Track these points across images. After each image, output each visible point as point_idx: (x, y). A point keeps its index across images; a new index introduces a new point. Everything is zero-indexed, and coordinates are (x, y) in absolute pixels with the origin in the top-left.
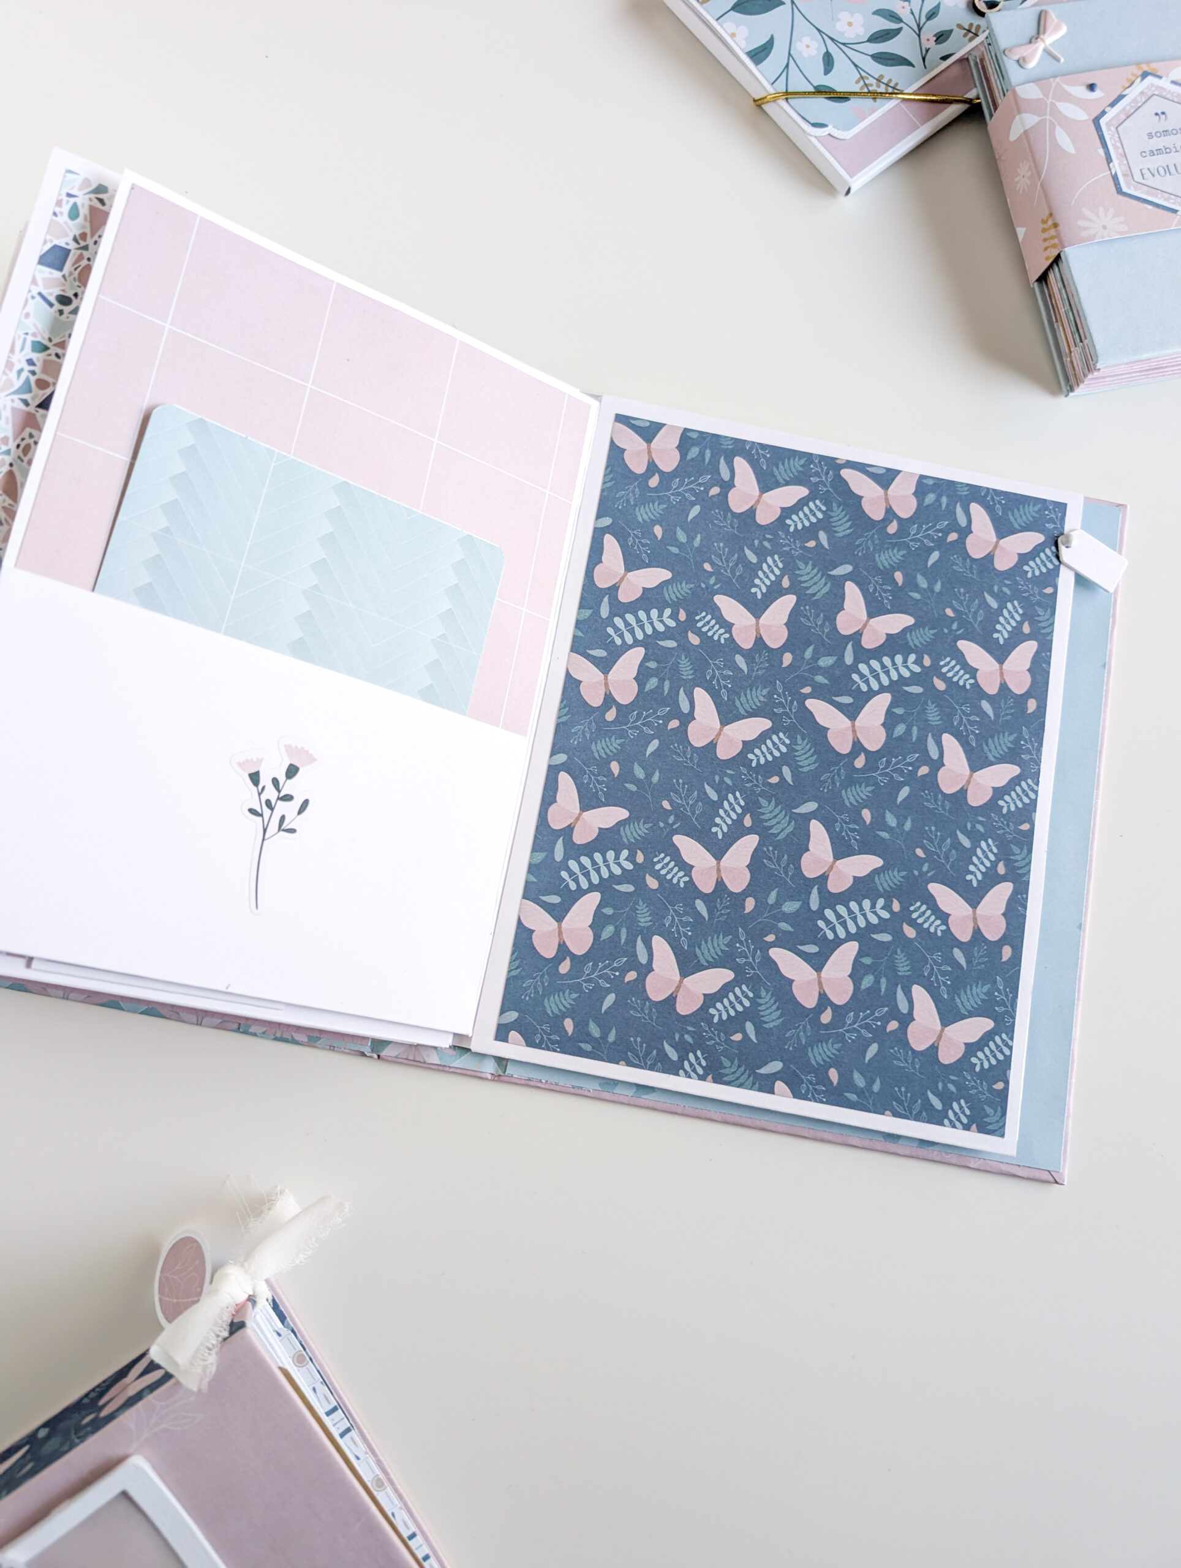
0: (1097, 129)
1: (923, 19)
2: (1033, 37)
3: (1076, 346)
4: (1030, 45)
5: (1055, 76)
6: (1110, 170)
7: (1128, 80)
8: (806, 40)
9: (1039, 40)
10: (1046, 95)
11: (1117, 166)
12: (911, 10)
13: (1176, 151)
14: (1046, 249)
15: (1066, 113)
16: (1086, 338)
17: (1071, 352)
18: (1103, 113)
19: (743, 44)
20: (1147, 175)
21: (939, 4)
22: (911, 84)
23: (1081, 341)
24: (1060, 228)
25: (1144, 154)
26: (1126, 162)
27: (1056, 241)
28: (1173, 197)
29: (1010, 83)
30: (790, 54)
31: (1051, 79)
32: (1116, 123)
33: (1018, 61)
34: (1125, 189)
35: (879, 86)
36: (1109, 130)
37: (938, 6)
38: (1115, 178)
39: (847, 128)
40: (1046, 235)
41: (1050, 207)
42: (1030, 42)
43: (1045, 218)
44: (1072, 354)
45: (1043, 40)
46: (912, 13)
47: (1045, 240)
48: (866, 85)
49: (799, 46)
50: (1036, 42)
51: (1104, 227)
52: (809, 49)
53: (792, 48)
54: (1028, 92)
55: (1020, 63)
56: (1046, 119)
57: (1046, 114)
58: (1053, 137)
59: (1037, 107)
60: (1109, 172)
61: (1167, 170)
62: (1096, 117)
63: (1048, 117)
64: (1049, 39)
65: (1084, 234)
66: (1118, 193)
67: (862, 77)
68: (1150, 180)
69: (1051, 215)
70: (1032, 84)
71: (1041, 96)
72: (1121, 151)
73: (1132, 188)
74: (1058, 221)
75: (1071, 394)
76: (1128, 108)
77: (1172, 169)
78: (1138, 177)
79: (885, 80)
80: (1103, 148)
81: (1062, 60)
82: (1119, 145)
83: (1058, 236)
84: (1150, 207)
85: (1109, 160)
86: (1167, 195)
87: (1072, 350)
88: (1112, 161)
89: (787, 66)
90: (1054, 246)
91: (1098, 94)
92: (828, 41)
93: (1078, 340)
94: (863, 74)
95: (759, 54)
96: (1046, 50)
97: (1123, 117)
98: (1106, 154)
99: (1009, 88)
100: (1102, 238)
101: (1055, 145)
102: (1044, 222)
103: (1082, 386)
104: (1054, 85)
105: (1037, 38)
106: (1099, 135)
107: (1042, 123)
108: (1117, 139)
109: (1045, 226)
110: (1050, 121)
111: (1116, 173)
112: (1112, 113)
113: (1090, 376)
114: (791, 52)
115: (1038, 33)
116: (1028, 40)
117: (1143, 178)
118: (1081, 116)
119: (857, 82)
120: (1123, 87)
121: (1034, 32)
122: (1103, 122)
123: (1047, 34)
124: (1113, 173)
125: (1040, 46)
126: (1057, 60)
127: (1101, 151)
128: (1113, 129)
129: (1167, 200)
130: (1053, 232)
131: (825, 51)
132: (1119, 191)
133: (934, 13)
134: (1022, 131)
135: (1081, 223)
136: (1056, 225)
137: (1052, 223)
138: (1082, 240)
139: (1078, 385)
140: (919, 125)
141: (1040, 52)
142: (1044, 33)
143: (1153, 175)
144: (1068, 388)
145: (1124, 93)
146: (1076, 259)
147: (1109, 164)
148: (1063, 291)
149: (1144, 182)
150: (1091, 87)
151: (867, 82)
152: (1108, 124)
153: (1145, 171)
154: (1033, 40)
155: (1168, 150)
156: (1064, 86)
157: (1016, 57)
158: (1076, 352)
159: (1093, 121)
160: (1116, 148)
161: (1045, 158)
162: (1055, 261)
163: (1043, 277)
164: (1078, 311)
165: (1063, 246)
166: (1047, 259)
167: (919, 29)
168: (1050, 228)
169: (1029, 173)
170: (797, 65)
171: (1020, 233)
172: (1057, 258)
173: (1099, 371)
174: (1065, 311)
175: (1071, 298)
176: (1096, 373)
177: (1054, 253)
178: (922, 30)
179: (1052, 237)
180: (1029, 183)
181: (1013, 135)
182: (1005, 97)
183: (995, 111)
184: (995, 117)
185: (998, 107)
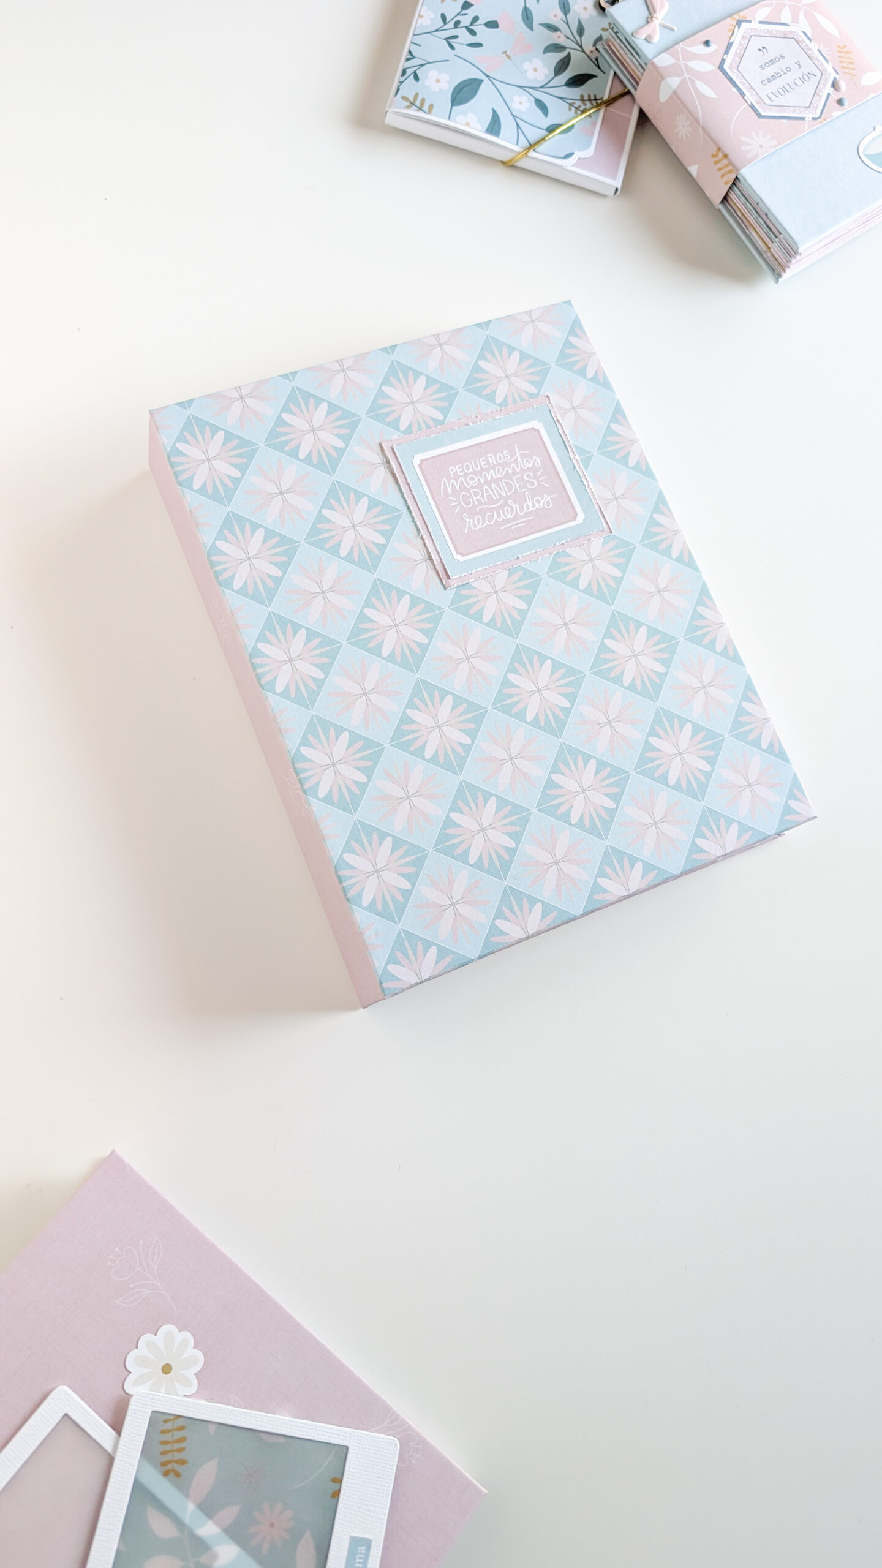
0: (724, 74)
1: (578, 39)
2: (648, 18)
3: (773, 242)
4: (649, 25)
5: (677, 43)
6: (747, 102)
7: (729, 30)
8: (517, 98)
9: (654, 18)
10: (677, 59)
11: (750, 98)
12: (565, 36)
13: (785, 73)
15: (698, 69)
16: (780, 233)
17: (769, 248)
18: (723, 61)
19: (479, 127)
20: (773, 98)
21: (579, 20)
23: (776, 237)
24: (730, 157)
25: (764, 83)
26: (754, 93)
27: (731, 167)
28: (797, 108)
29: (647, 58)
30: (514, 116)
31: (676, 46)
32: (735, 65)
33: (647, 40)
34: (763, 113)
36: (733, 72)
37: (580, 23)
38: (752, 107)
41: (716, 143)
42: (648, 22)
43: (716, 153)
44: (772, 249)
45: (656, 18)
46: (568, 38)
47: (721, 169)
49: (515, 106)
50: (652, 21)
51: (761, 146)
52: (523, 104)
53: (513, 111)
54: (663, 61)
55: (649, 40)
56: (685, 78)
57: (684, 74)
58: (696, 90)
59: (675, 70)
60: (747, 104)
61: (785, 90)
62: (719, 66)
63: (686, 75)
64: (660, 15)
65: (749, 156)
66: (759, 118)
68: (777, 102)
69: (719, 149)
70: (664, 54)
71: (674, 61)
72: (747, 85)
73: (767, 111)
74: (727, 151)
75: (781, 280)
77: (788, 88)
78: (768, 101)
80: (734, 86)
81: (676, 29)
82: (744, 81)
83: (731, 163)
84: (785, 121)
85: (742, 95)
86: (792, 108)
87: (770, 246)
88: (745, 95)
89: (518, 126)
90: (731, 171)
91: (713, 47)
92: (531, 91)
93: (773, 236)
95: (495, 127)
96: (661, 25)
97: (738, 59)
98: (738, 90)
99: (648, 62)
100: (763, 154)
101: (701, 96)
102: (714, 156)
103: (788, 271)
104: (680, 50)
105: (652, 18)
106: (727, 78)
107: (684, 80)
108: (741, 77)
109: (717, 159)
110: (689, 78)
111: (752, 103)
112: (729, 58)
113: (793, 261)
114: (514, 114)
115: (650, 13)
116: (645, 22)
117: (772, 101)
118: (708, 68)
120: (727, 37)
121: (646, 13)
122: (726, 67)
123: (658, 12)
124: (750, 104)
125: (656, 22)
126: (673, 30)
127: (734, 90)
128: (735, 70)
129: (794, 112)
130: (726, 163)
131: (534, 99)
132: (759, 116)
133: (581, 30)
134: (671, 92)
135: (743, 148)
136: (726, 156)
137: (721, 155)
138: (750, 161)
139: (784, 271)
141: (658, 27)
142: (655, 12)
143: (777, 96)
144: (777, 276)
145: (730, 41)
146: (751, 175)
147: (744, 98)
148: (748, 204)
149: (773, 103)
150: (707, 43)
152: (731, 68)
153: (770, 95)
154: (649, 20)
155: (779, 75)
156: (687, 48)
157: (645, 38)
158: (775, 247)
159: (719, 68)
160: (743, 84)
161: (697, 107)
162: (734, 183)
163: (725, 199)
164: (767, 215)
165: (738, 170)
166: (726, 183)
167: (581, 46)
168: (722, 160)
169: (689, 122)
170: (523, 121)
171: (693, 170)
172: (735, 180)
173: (800, 254)
174: (754, 219)
175: (755, 205)
176: (798, 258)
177: (732, 177)
178: (584, 47)
179: (726, 166)
180: (690, 129)
181: (664, 97)
182: (644, 70)
183: (638, 83)
184: (639, 88)
185: (640, 80)
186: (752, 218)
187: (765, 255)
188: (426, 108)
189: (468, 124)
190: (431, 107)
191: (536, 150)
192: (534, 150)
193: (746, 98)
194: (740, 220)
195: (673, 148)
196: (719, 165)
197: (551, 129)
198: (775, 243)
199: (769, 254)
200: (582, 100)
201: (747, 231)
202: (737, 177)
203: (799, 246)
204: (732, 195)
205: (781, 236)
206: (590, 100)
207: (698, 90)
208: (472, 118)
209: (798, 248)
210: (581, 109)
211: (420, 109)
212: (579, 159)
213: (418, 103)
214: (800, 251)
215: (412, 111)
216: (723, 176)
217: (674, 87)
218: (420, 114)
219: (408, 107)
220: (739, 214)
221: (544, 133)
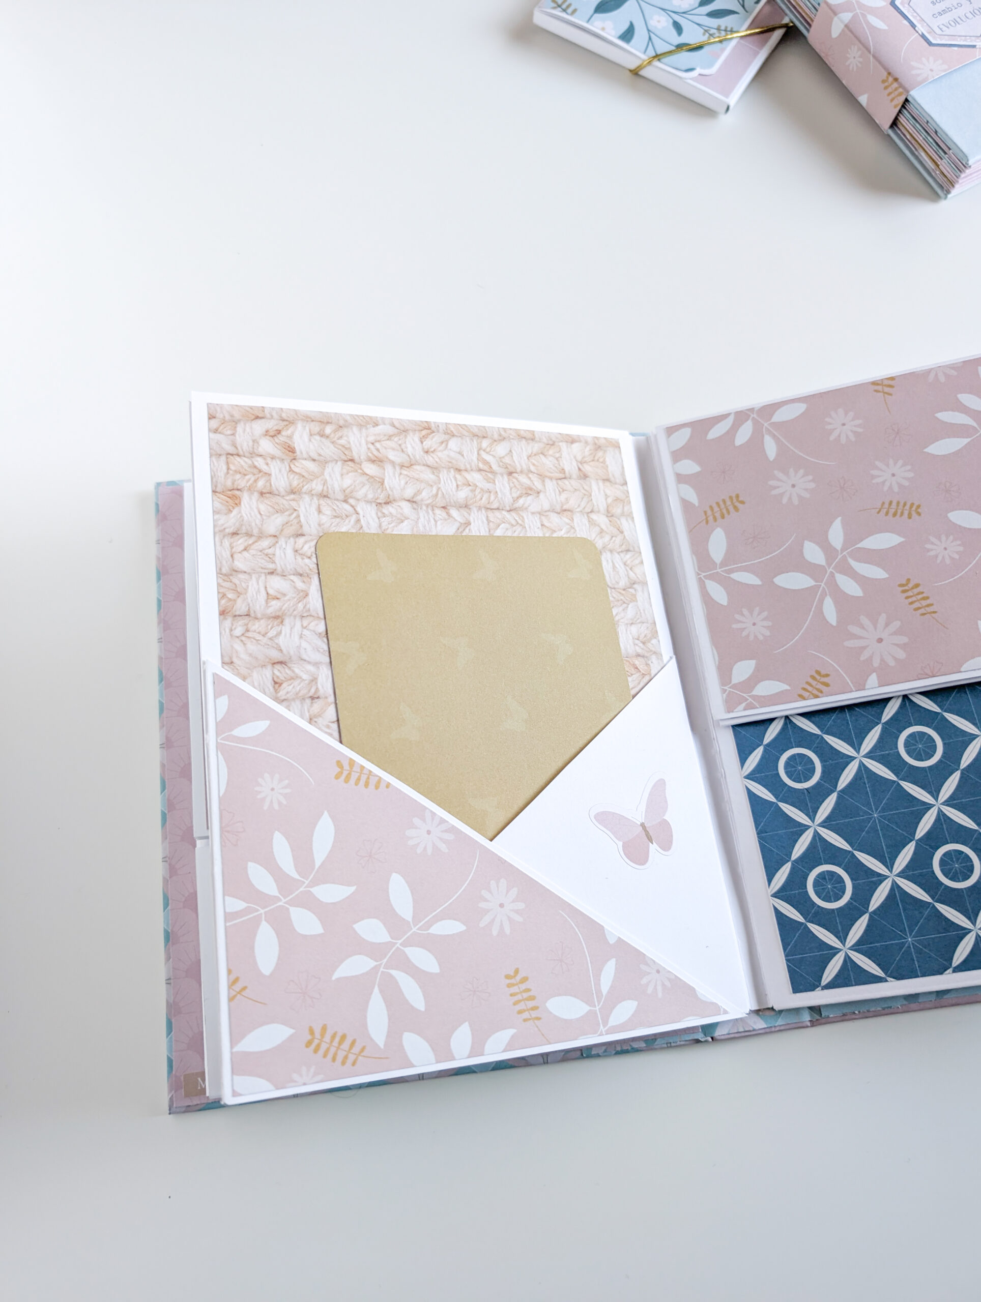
0: (895, 9)
3: (941, 159)
6: (917, 32)
8: (656, 17)
11: (921, 28)
15: (869, 4)
16: (950, 149)
17: (938, 166)
19: (613, 34)
20: (944, 28)
22: (742, 25)
23: (945, 153)
24: (899, 80)
25: (935, 16)
27: (901, 90)
30: (649, 31)
34: (934, 42)
35: (720, 33)
36: (904, 7)
38: (923, 36)
39: (711, 65)
41: (885, 68)
43: (885, 78)
44: (941, 167)
48: (711, 35)
49: (652, 23)
51: (932, 70)
52: (661, 23)
53: (649, 26)
56: (857, 13)
57: (855, 10)
59: (848, 6)
60: (918, 34)
62: (891, 2)
63: (858, 11)
65: (919, 79)
66: (930, 45)
67: (706, 31)
69: (889, 74)
72: (918, 18)
73: (938, 39)
74: (897, 75)
75: (949, 196)
78: (938, 31)
79: (723, 28)
80: (905, 19)
82: (915, 14)
83: (901, 86)
84: (956, 48)
85: (913, 26)
87: (939, 163)
88: (916, 26)
89: (650, 38)
90: (900, 94)
92: (672, 14)
93: (943, 154)
94: (706, 28)
95: (628, 34)
98: (909, 23)
100: (933, 77)
102: (884, 81)
103: (957, 186)
106: (899, 13)
109: (886, 84)
110: (861, 13)
111: (922, 33)
113: (963, 175)
114: (650, 29)
118: (880, 4)
119: (704, 34)
124: (921, 33)
127: (905, 22)
128: (906, 5)
130: (895, 85)
131: (672, 21)
132: (929, 43)
134: (842, 26)
135: (914, 72)
136: (896, 80)
137: (892, 78)
138: (920, 83)
139: (954, 186)
140: (758, 50)
144: (945, 192)
146: (921, 97)
147: (914, 29)
148: (918, 125)
149: (944, 33)
151: (711, 32)
152: (902, 3)
153: (941, 26)
158: (944, 164)
159: (890, 4)
160: (914, 17)
161: (868, 38)
162: (903, 106)
163: (895, 124)
164: (936, 132)
165: (908, 92)
166: (895, 107)
168: (892, 83)
169: (859, 53)
170: (657, 36)
171: (863, 99)
172: (904, 103)
173: (970, 167)
174: (924, 139)
175: (925, 125)
176: (968, 171)
177: (902, 99)
179: (896, 89)
180: (861, 60)
181: (836, 33)
182: (817, 10)
183: (810, 25)
184: (812, 30)
185: (812, 21)
186: (921, 138)
187: (933, 174)
191: (664, 62)
192: (660, 63)
193: (916, 28)
194: (912, 144)
195: (844, 82)
196: (890, 90)
197: (680, 47)
198: (944, 160)
199: (938, 172)
201: (917, 151)
202: (907, 100)
203: (969, 158)
204: (902, 119)
205: (951, 151)
207: (868, 22)
208: (609, 25)
209: (968, 160)
214: (970, 163)
216: (892, 100)
217: (846, 22)
220: (908, 137)
221: (674, 48)
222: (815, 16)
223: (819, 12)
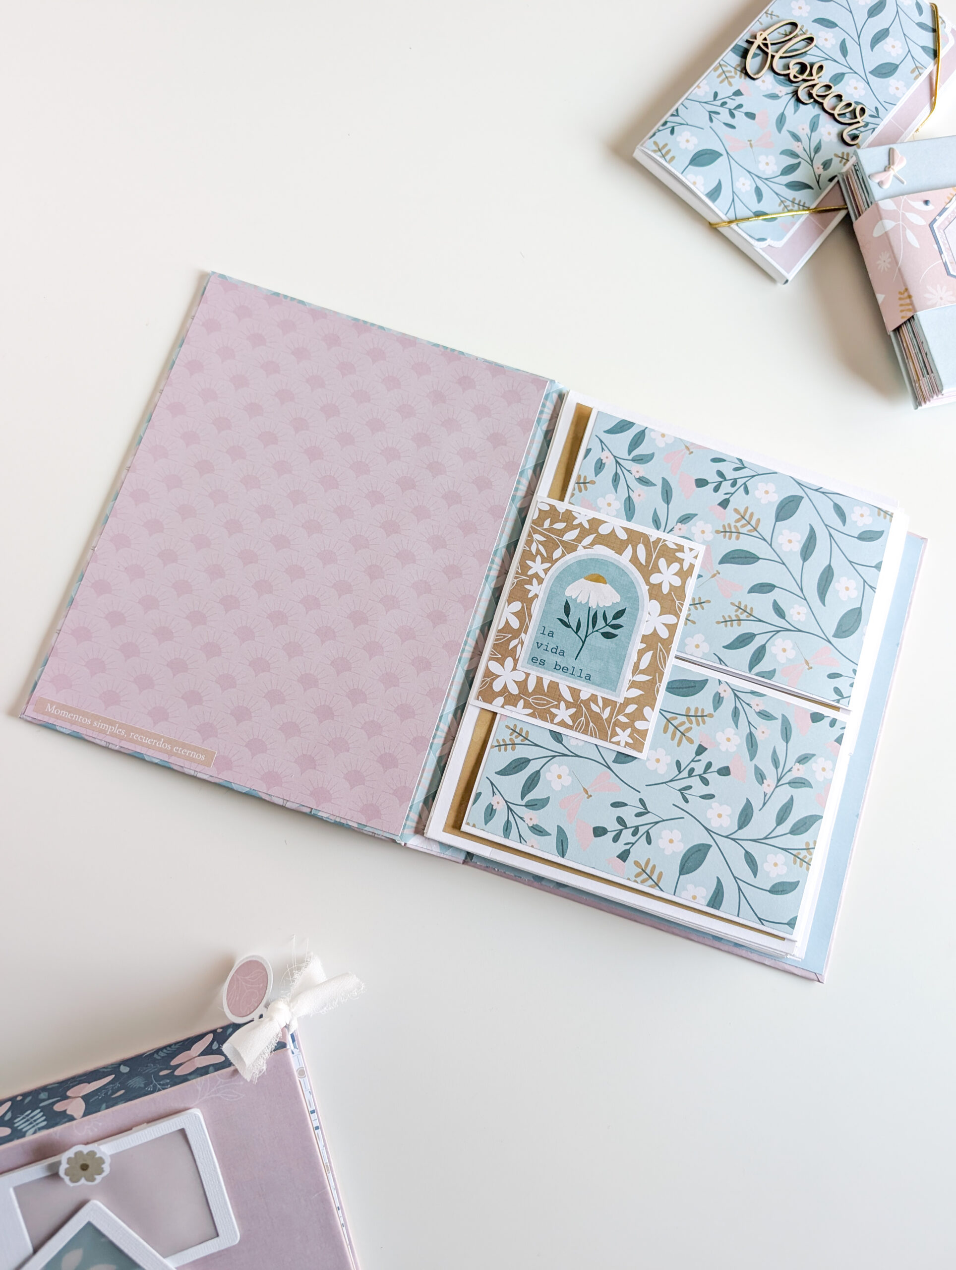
0: (931, 231)
1: (813, 154)
2: (886, 167)
3: (924, 377)
4: (885, 173)
5: (903, 195)
6: (942, 259)
7: (948, 197)
8: (742, 180)
9: (891, 169)
10: (898, 206)
14: (902, 311)
15: (912, 220)
16: (932, 372)
17: (919, 380)
18: (935, 220)
19: (702, 189)
21: (821, 142)
23: (928, 374)
24: (913, 298)
26: (951, 254)
27: (911, 307)
29: (874, 198)
30: (733, 193)
31: (901, 197)
32: (943, 227)
33: (878, 183)
34: (952, 273)
35: (793, 206)
36: (939, 232)
38: (945, 265)
39: (779, 239)
40: (902, 302)
41: (905, 284)
42: (885, 170)
43: (902, 291)
44: (921, 382)
45: (893, 169)
46: (805, 150)
47: (901, 305)
49: (738, 185)
50: (889, 170)
51: (941, 298)
52: (745, 186)
53: (734, 187)
54: (886, 205)
55: (880, 184)
56: (899, 224)
57: (899, 221)
58: (904, 236)
59: (894, 216)
60: (941, 261)
62: (930, 224)
63: (901, 222)
64: (896, 168)
65: (929, 303)
66: (948, 275)
67: (782, 202)
69: (907, 290)
70: (889, 200)
71: (895, 208)
72: (947, 246)
74: (912, 293)
76: (949, 217)
79: (797, 201)
81: (905, 183)
82: (946, 242)
83: (912, 304)
85: (941, 253)
87: (920, 379)
88: (942, 253)
89: (733, 200)
90: (909, 310)
91: (930, 207)
92: (756, 178)
93: (926, 373)
94: (783, 199)
95: (714, 194)
96: (895, 176)
97: (947, 223)
98: (938, 247)
99: (873, 202)
100: (941, 305)
101: (907, 243)
102: (900, 293)
103: (927, 403)
104: (903, 201)
105: (889, 168)
106: (933, 235)
107: (898, 225)
108: (945, 238)
109: (902, 296)
110: (902, 225)
111: (946, 262)
112: (940, 220)
113: (935, 397)
114: (734, 190)
115: (889, 164)
116: (883, 169)
118: (921, 222)
119: (779, 204)
120: (945, 202)
121: (886, 163)
122: (935, 226)
123: (896, 164)
124: (944, 262)
125: (891, 173)
126: (903, 183)
127: (935, 246)
128: (942, 231)
130: (908, 301)
131: (755, 186)
132: (948, 273)
133: (818, 149)
134: (883, 232)
135: (927, 295)
136: (910, 297)
137: (906, 295)
138: (928, 307)
139: (925, 402)
140: (823, 229)
141: (891, 177)
142: (893, 164)
144: (917, 404)
145: (946, 207)
146: (923, 317)
147: (940, 254)
148: (914, 340)
150: (926, 202)
151: (786, 204)
152: (939, 228)
154: (886, 169)
156: (909, 201)
157: (877, 181)
158: (924, 382)
159: (929, 225)
160: (944, 244)
161: (900, 250)
162: (909, 320)
163: (898, 330)
164: (926, 354)
165: (915, 311)
166: (903, 317)
167: (812, 161)
168: (906, 298)
169: (889, 261)
170: (739, 199)
171: (880, 298)
172: (911, 318)
173: (943, 394)
174: (915, 353)
175: (920, 344)
176: (940, 396)
177: (910, 315)
178: (814, 162)
179: (908, 305)
180: (889, 266)
181: (877, 233)
182: (869, 207)
183: (860, 215)
184: (860, 219)
185: (863, 213)
186: (914, 352)
187: (914, 384)
188: (668, 157)
189: (694, 183)
190: (673, 158)
191: (739, 225)
192: (737, 224)
193: (942, 256)
194: (904, 350)
195: (870, 275)
197: (758, 214)
198: (925, 378)
199: (917, 385)
200: (793, 202)
201: (906, 361)
202: (913, 317)
203: (944, 388)
204: (904, 328)
205: (932, 374)
206: (799, 205)
207: (906, 236)
208: (700, 180)
209: (942, 390)
210: (789, 208)
211: (663, 156)
212: (769, 245)
213: (664, 151)
214: (943, 392)
215: (657, 156)
217: (888, 229)
218: (662, 161)
219: (655, 151)
220: (905, 344)
221: (752, 215)
222: (866, 210)
223: (869, 209)
